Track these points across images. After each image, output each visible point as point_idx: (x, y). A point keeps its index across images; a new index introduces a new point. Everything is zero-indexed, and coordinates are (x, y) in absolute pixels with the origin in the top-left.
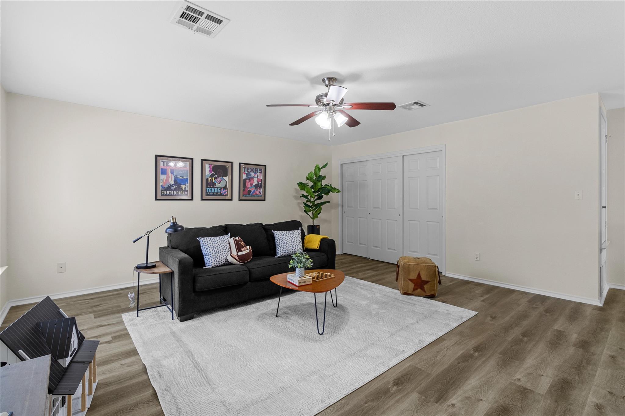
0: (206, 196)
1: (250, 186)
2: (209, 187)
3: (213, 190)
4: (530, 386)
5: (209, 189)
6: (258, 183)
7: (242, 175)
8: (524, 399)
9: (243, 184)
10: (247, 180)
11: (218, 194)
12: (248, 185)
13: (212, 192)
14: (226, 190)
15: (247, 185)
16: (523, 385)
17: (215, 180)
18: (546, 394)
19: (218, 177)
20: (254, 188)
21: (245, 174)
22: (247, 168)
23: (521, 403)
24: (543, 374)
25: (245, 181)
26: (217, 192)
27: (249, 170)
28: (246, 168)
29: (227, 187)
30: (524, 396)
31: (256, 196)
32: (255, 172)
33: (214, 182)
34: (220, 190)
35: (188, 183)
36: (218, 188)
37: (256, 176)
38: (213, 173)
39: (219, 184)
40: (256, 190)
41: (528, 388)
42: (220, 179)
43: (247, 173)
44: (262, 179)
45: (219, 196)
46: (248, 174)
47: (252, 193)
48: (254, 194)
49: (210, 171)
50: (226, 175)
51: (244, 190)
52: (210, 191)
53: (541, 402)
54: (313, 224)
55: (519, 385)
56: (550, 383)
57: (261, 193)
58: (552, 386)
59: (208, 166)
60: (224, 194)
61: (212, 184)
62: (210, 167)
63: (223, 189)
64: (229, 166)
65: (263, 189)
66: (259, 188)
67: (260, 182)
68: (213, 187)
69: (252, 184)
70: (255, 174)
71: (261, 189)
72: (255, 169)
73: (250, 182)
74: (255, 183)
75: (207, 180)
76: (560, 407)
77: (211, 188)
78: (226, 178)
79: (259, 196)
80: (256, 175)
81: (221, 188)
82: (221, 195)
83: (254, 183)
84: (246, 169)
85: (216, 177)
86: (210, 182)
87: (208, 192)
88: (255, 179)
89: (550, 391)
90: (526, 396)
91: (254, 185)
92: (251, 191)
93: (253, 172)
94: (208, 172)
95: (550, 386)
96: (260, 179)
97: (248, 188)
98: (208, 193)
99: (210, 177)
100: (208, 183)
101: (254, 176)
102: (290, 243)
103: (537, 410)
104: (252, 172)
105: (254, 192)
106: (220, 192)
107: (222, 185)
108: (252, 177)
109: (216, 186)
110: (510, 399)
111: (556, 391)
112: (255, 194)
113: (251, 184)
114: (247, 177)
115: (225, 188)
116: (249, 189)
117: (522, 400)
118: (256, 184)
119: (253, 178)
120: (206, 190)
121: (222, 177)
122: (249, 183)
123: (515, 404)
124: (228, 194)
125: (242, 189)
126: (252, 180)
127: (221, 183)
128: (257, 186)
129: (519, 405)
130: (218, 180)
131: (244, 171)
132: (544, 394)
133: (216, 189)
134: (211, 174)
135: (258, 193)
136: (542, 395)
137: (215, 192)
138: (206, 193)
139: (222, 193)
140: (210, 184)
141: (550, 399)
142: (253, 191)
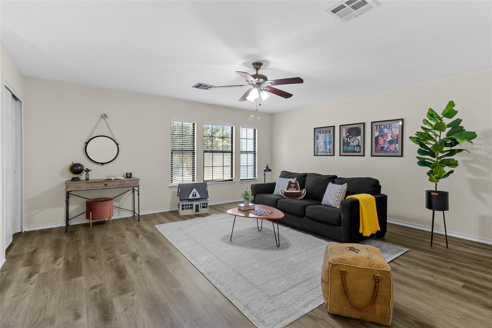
0: (343, 152)
1: (383, 142)
2: (345, 145)
3: (348, 148)
4: (124, 297)
5: (345, 148)
6: (393, 139)
7: (375, 132)
8: (120, 288)
9: (376, 141)
10: (380, 137)
11: (352, 151)
12: (381, 141)
13: (348, 149)
14: (359, 147)
15: (379, 142)
16: (128, 294)
17: (349, 140)
18: (112, 299)
19: (352, 137)
20: (388, 144)
21: (377, 131)
22: (380, 126)
23: (119, 285)
24: (125, 312)
25: (377, 138)
26: (351, 149)
27: (382, 127)
28: (378, 125)
29: (360, 145)
30: (121, 289)
31: (391, 152)
32: (389, 128)
33: (349, 141)
34: (354, 148)
35: (331, 144)
36: (352, 146)
37: (390, 132)
38: (348, 134)
39: (353, 143)
40: (390, 146)
41: (123, 295)
42: (353, 139)
43: (379, 131)
44: (398, 135)
45: (353, 152)
46: (381, 131)
47: (385, 149)
48: (387, 150)
49: (346, 134)
50: (359, 134)
51: (376, 147)
52: (346, 149)
53: (110, 293)
54: (436, 188)
55: (129, 292)
56: (115, 309)
57: (396, 149)
58: (113, 308)
59: (344, 129)
60: (357, 151)
61: (347, 143)
62: (346, 130)
63: (356, 147)
64: (361, 127)
65: (399, 145)
66: (394, 143)
67: (396, 138)
68: (348, 146)
69: (386, 140)
70: (389, 130)
71: (397, 145)
72: (389, 125)
73: (383, 138)
74: (390, 138)
75: (344, 140)
76: (100, 298)
77: (347, 146)
78: (359, 138)
79: (393, 152)
80: (391, 130)
81: (355, 146)
82: (354, 151)
83: (388, 139)
84: (378, 127)
85: (350, 137)
86: (346, 141)
87: (344, 149)
88: (389, 135)
89: (111, 303)
90: (120, 290)
91: (388, 142)
92: (384, 147)
93: (387, 128)
94: (344, 135)
95: (114, 307)
96: (396, 134)
97: (381, 144)
98: (344, 151)
99: (346, 138)
100: (345, 142)
101: (388, 132)
102: (333, 196)
103: (109, 288)
104: (385, 128)
105: (388, 147)
106: (353, 149)
107: (356, 143)
108: (385, 133)
109: (350, 145)
110: (125, 283)
111: (108, 307)
112: (389, 150)
113: (384, 140)
114: (379, 134)
115: (358, 146)
116: (381, 146)
117: (120, 286)
118: (390, 140)
119: (386, 135)
120: (343, 148)
121: (355, 137)
122: (382, 140)
123: (121, 282)
124: (360, 151)
125: (374, 146)
126: (386, 137)
127: (354, 142)
128: (391, 142)
129: (119, 284)
130: (352, 139)
131: (376, 129)
132: (113, 299)
133: (350, 147)
134: (346, 135)
135: (392, 149)
136: (113, 297)
137: (350, 149)
138: (343, 150)
139: (355, 150)
140: (346, 144)
141: (107, 298)
142: (386, 147)
